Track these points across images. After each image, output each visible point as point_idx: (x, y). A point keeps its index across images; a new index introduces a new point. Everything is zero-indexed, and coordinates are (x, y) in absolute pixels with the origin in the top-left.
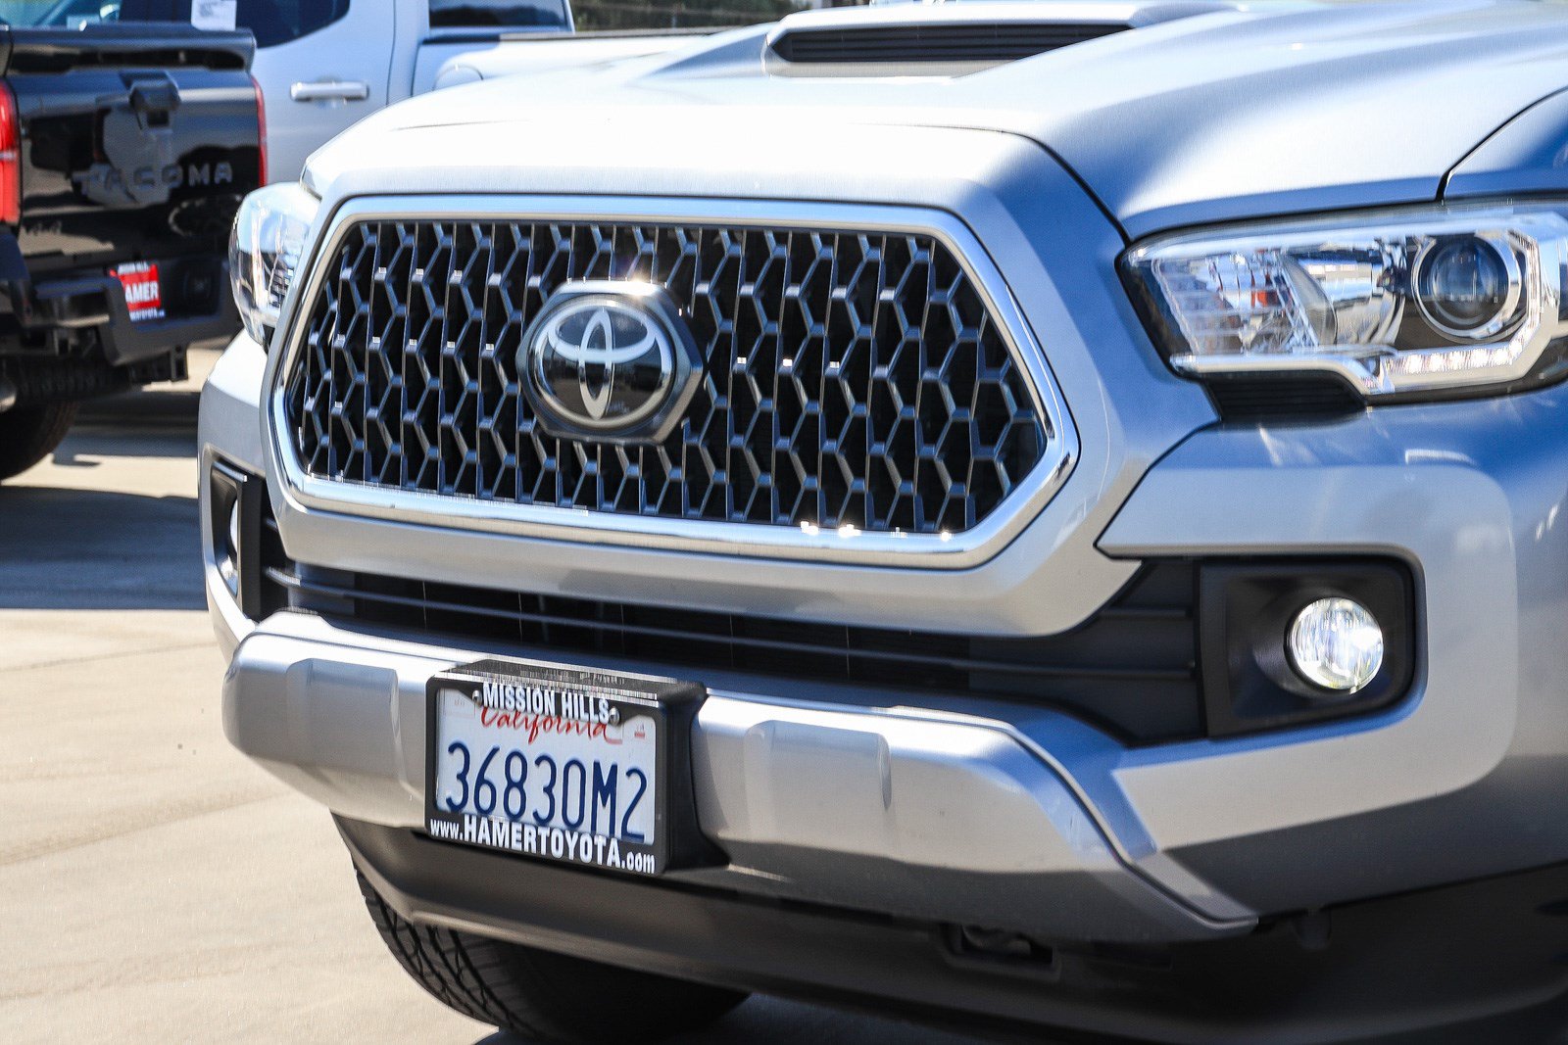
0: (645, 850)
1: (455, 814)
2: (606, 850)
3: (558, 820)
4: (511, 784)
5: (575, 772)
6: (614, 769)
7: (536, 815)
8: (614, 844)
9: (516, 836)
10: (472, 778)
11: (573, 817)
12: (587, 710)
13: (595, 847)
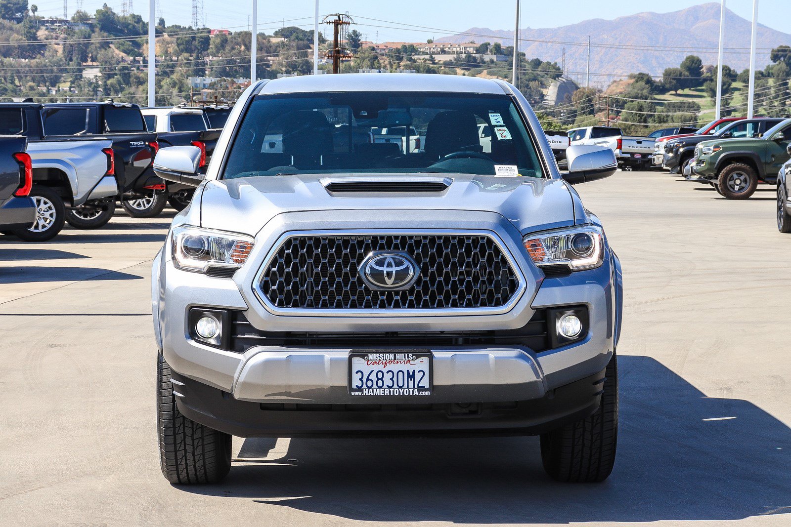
0: (426, 390)
1: (359, 389)
2: (413, 392)
3: (395, 386)
4: (378, 379)
5: (401, 374)
6: (414, 371)
7: (388, 386)
8: (416, 390)
9: (382, 392)
10: (364, 380)
11: (401, 384)
12: (405, 358)
13: (409, 391)
